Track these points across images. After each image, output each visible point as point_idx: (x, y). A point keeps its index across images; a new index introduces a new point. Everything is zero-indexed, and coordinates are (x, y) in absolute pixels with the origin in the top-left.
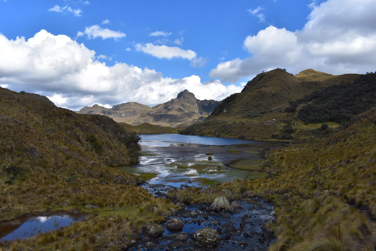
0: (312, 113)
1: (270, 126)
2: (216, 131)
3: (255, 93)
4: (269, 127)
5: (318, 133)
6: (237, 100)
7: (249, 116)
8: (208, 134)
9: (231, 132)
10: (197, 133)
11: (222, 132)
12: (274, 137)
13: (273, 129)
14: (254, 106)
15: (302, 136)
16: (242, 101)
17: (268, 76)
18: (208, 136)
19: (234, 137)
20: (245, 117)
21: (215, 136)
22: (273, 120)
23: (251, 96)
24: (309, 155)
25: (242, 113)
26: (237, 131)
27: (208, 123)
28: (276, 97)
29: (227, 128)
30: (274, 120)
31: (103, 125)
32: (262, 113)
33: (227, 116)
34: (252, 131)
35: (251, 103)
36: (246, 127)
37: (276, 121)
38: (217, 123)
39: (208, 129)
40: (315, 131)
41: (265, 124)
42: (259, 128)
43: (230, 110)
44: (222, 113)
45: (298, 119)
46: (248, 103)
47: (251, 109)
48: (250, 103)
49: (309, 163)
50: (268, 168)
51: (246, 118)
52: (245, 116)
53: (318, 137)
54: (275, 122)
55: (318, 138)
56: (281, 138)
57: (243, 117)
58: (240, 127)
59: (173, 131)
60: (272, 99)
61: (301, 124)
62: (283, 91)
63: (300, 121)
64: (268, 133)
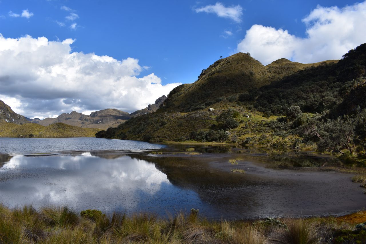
0: (278, 100)
5: (279, 127)
14: (200, 97)
15: (248, 133)
17: (227, 60)
22: (209, 110)
28: (232, 84)
37: (213, 111)
40: (274, 124)
43: (170, 104)
45: (253, 108)
53: (278, 135)
55: (278, 137)
60: (226, 86)
61: (258, 116)
62: (242, 77)
63: (257, 112)
64: (189, 130)
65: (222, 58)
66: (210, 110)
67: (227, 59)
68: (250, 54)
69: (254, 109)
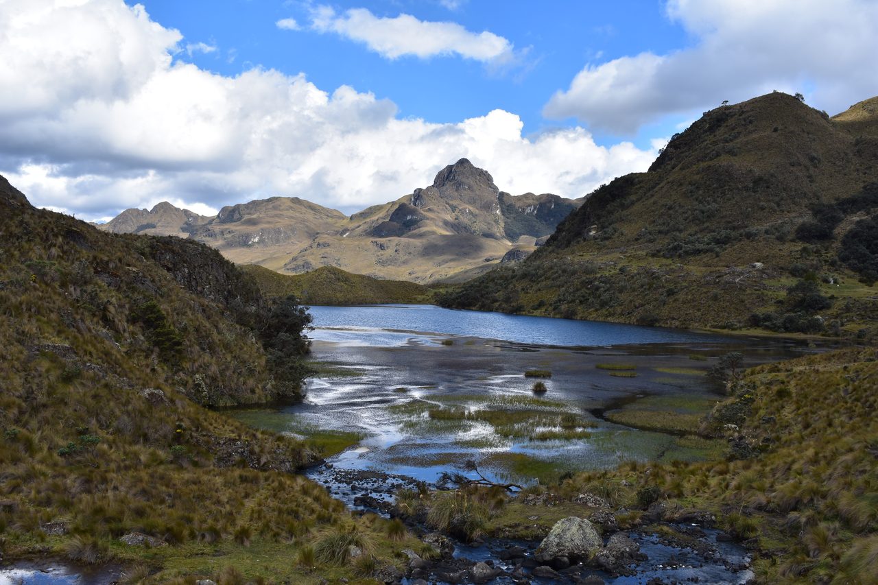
1: (743, 287)
2: (561, 297)
3: (697, 174)
4: (740, 289)
6: (633, 197)
7: (673, 251)
8: (537, 309)
9: (612, 304)
10: (497, 305)
11: (581, 302)
12: (755, 322)
13: (754, 296)
14: (691, 218)
15: (853, 321)
16: (652, 200)
17: (743, 116)
18: (536, 316)
19: (621, 320)
20: (662, 253)
21: (558, 316)
22: (754, 267)
23: (681, 185)
24: (875, 387)
25: (651, 241)
26: (631, 301)
27: (534, 272)
28: (768, 187)
29: (597, 288)
30: (758, 264)
31: (186, 271)
32: (718, 242)
33: (599, 249)
34: (684, 303)
35: (681, 207)
36: (664, 287)
37: (763, 268)
38: (564, 271)
39: (536, 292)
41: (727, 278)
42: (706, 293)
43: (610, 230)
44: (585, 240)
45: (839, 263)
46: (669, 209)
47: (682, 227)
48: (677, 208)
49: (874, 414)
50: (733, 426)
51: (664, 256)
52: (658, 251)
54: (762, 271)
56: (779, 328)
57: (653, 255)
58: (642, 286)
59: (420, 297)
60: (753, 194)
61: (850, 280)
62: (792, 169)
63: (846, 271)
64: (737, 309)
65: (728, 104)
66: (756, 265)
67: (743, 112)
68: (803, 99)
69: (841, 265)
